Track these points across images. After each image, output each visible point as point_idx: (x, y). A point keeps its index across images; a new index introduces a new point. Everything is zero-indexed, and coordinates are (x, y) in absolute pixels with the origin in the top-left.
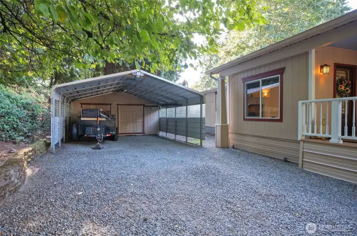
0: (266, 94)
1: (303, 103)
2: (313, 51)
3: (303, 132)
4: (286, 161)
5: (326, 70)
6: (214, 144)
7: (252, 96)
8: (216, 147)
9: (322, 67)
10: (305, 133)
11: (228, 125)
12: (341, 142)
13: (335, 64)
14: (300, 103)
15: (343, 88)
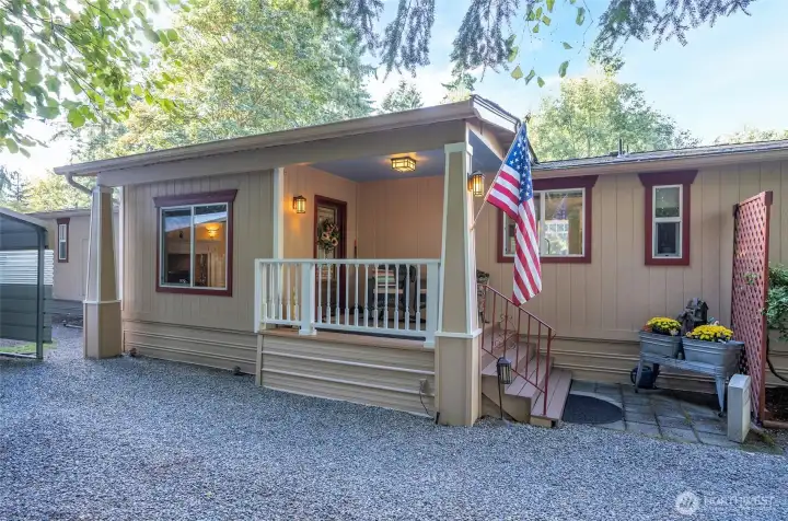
0: (213, 234)
1: (262, 264)
2: (281, 170)
3: (262, 317)
4: (238, 373)
5: (301, 205)
6: (82, 350)
7: (181, 236)
8: (87, 357)
9: (295, 199)
10: (266, 320)
11: (119, 303)
12: (315, 333)
13: (316, 196)
14: (257, 262)
15: (328, 237)
